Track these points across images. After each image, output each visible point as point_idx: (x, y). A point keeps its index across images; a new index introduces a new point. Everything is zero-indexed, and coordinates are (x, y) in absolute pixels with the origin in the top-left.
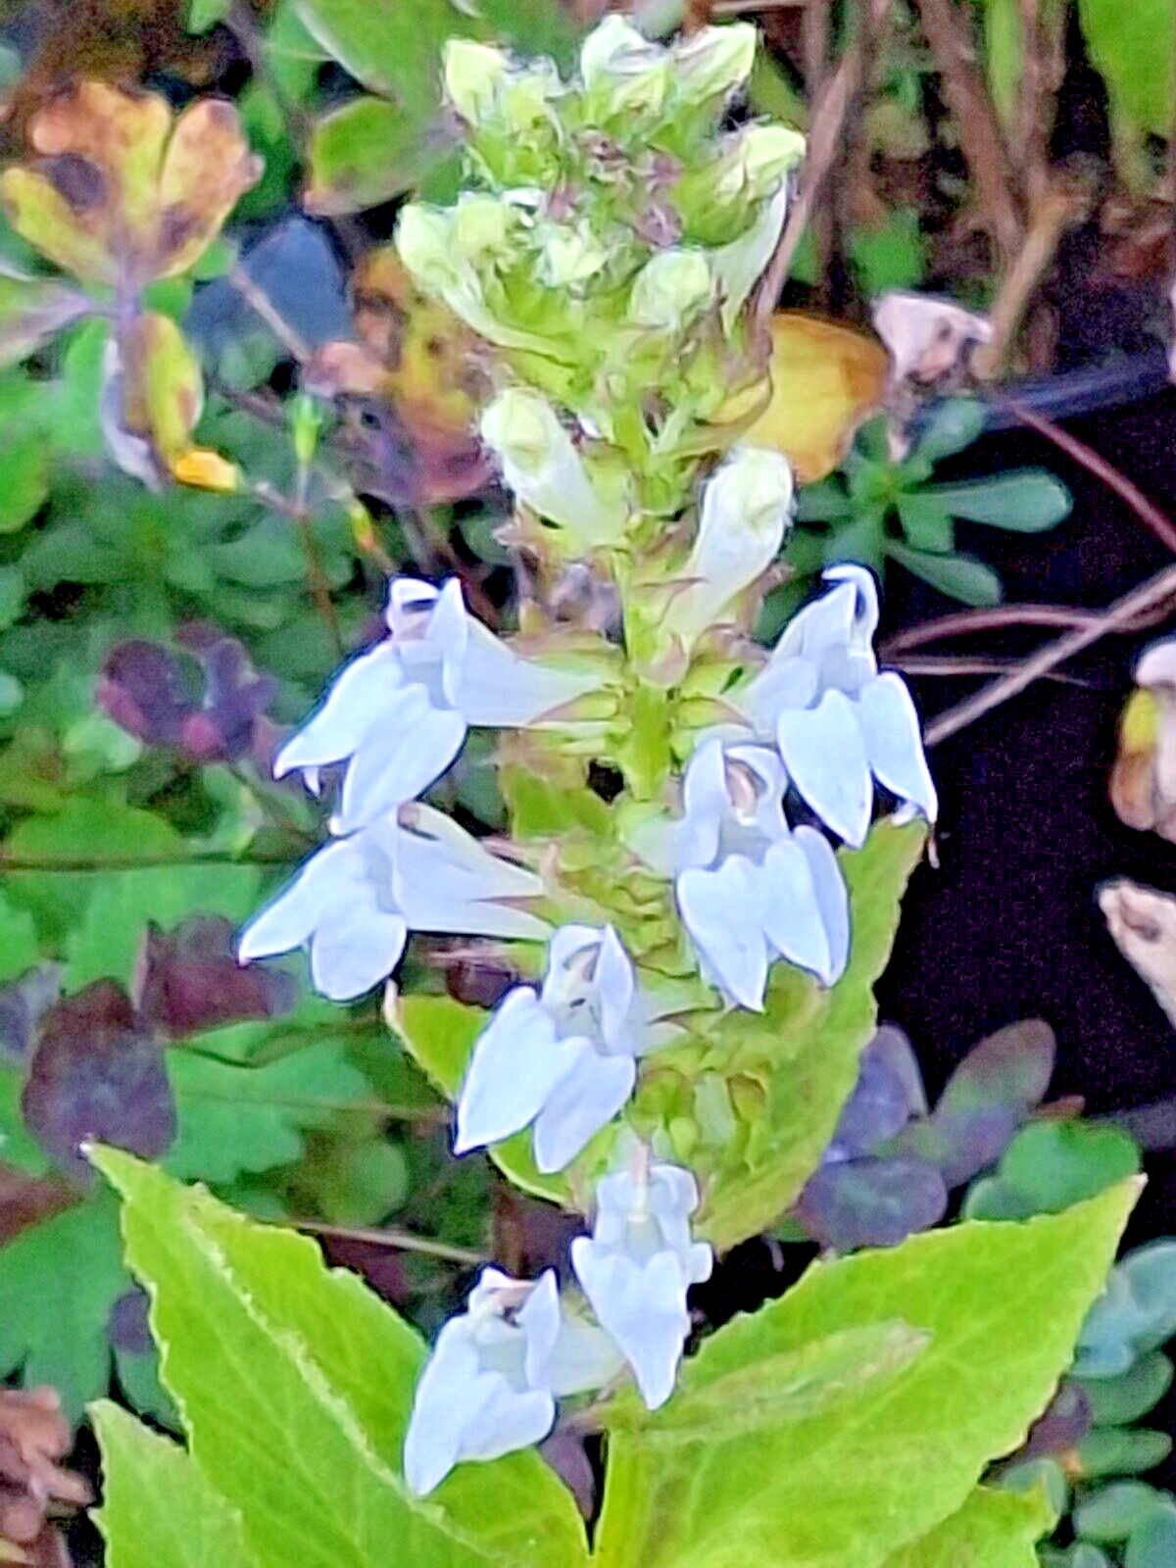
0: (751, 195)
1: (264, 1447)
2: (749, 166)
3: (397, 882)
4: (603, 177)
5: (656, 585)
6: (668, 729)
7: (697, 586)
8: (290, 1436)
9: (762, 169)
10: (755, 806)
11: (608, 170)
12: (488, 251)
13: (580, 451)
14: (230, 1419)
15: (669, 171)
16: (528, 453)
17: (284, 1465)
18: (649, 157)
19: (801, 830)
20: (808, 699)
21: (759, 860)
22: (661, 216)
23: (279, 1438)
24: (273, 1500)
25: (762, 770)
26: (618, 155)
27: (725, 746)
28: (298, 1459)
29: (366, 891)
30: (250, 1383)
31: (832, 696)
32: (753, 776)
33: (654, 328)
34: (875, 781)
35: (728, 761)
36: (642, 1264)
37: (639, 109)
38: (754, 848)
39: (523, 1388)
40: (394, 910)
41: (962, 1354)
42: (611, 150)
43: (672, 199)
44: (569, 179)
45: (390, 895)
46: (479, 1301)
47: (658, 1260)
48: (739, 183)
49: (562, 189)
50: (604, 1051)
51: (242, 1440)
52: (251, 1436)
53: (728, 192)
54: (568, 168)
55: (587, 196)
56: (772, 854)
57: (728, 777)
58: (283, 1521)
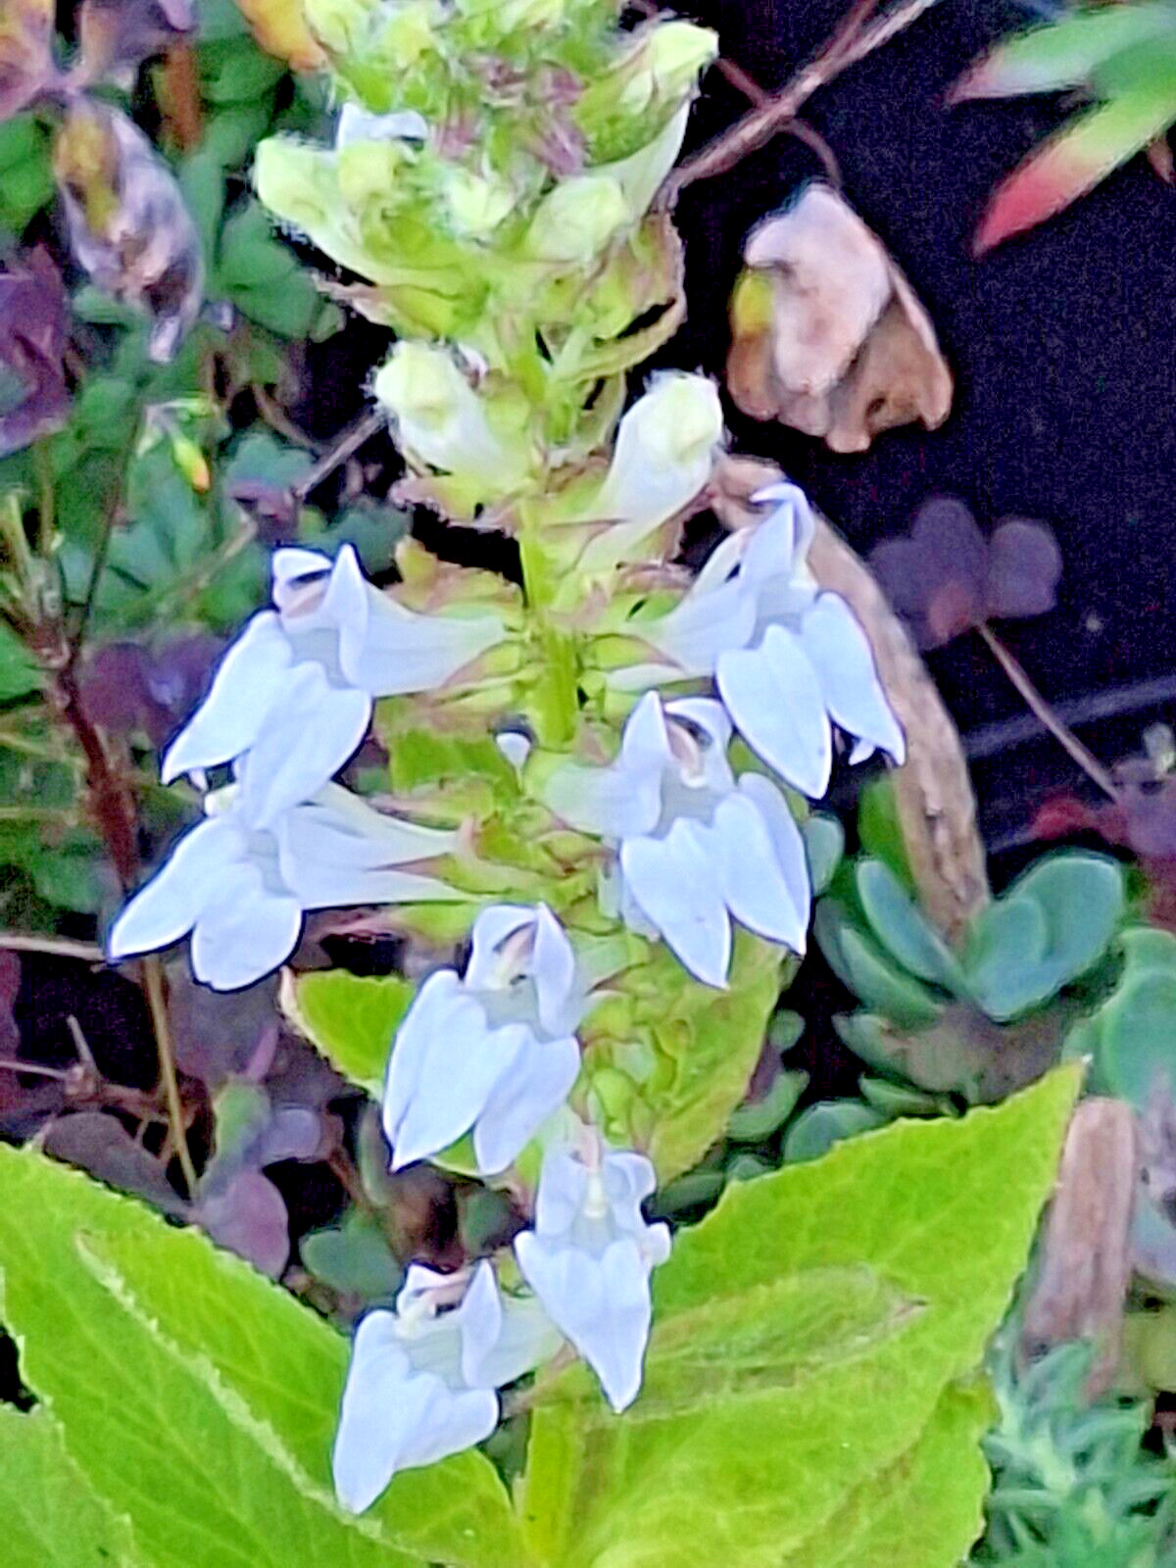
0: (663, 98)
1: (136, 1429)
2: (657, 73)
3: (286, 862)
4: (498, 102)
5: (568, 526)
6: (581, 669)
7: (618, 528)
8: (160, 1411)
9: (672, 75)
10: (702, 764)
11: (505, 96)
12: (375, 195)
13: (481, 394)
14: (97, 1402)
15: (571, 86)
16: (431, 414)
17: (158, 1442)
18: (547, 75)
19: (747, 778)
20: (746, 637)
21: (708, 822)
22: (563, 138)
23: (150, 1415)
24: (155, 1488)
25: (704, 722)
26: (513, 79)
27: (663, 701)
28: (173, 1435)
29: (251, 874)
30: (110, 1356)
31: (773, 631)
32: (694, 730)
33: (566, 262)
34: (834, 725)
35: (667, 715)
36: (597, 1256)
37: (538, 28)
38: (701, 808)
39: (462, 1388)
40: (283, 892)
41: (901, 1261)
42: (505, 73)
43: (573, 114)
44: (461, 108)
45: (277, 872)
46: (407, 1303)
47: (614, 1251)
48: (649, 90)
49: (454, 122)
50: (543, 1037)
51: (112, 1423)
52: (122, 1419)
53: (637, 100)
54: (459, 96)
55: (485, 128)
56: (723, 811)
57: (670, 734)
58: (169, 1511)
